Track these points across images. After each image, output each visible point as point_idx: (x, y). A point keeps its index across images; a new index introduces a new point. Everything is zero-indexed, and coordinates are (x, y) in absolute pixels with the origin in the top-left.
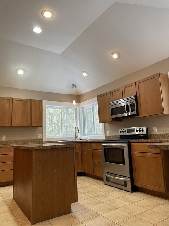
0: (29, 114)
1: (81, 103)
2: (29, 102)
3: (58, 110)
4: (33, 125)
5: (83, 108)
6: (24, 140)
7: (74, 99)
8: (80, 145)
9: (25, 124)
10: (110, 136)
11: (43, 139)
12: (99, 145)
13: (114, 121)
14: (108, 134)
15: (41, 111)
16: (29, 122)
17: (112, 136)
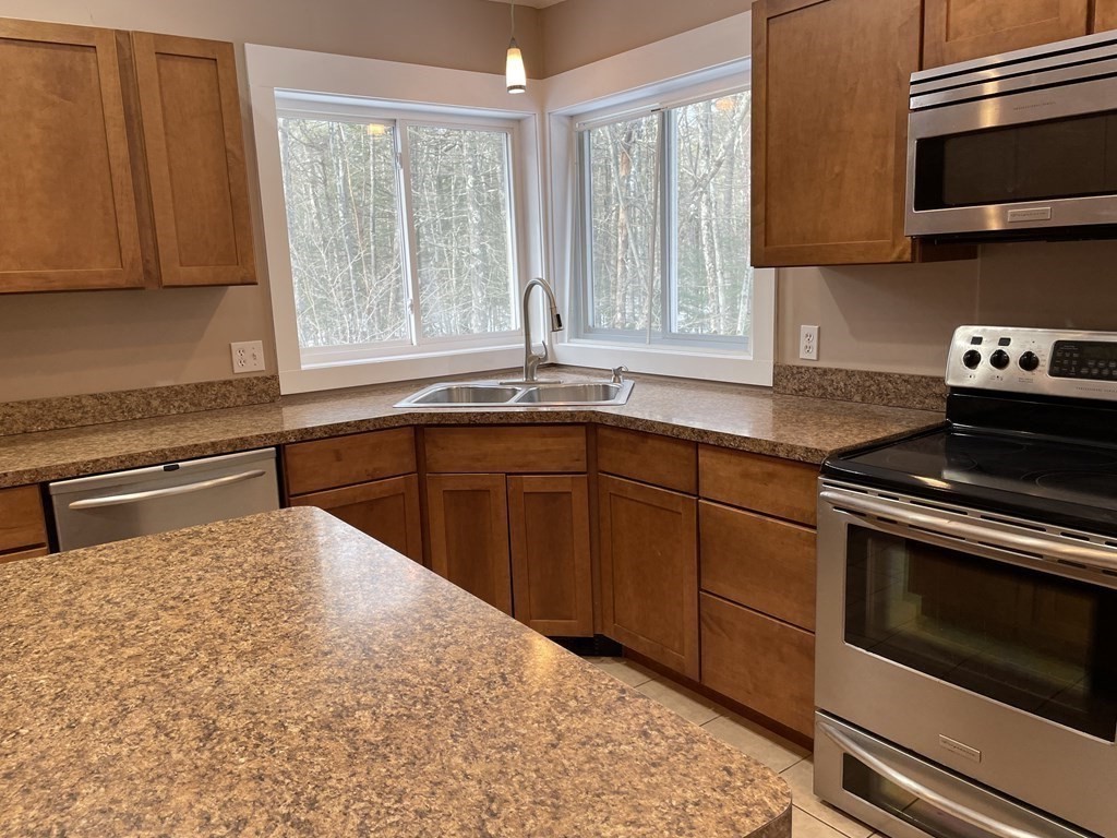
0: (122, 174)
1: (564, 81)
2: (107, 57)
3: (376, 129)
4: (175, 272)
5: (572, 117)
6: (116, 395)
7: (513, 44)
8: (578, 440)
9: (99, 268)
10: (825, 372)
11: (275, 378)
13: (924, 260)
14: (806, 353)
15: (230, 146)
16: (131, 249)
17: (850, 374)
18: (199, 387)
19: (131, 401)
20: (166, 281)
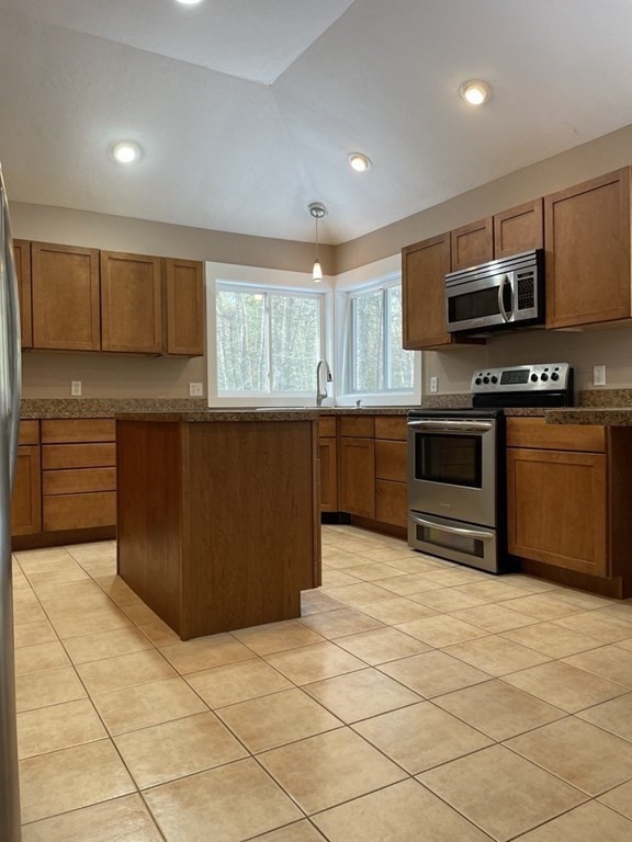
0: (158, 311)
1: (342, 277)
2: (157, 266)
3: (259, 297)
4: (173, 349)
5: (348, 293)
6: (143, 400)
7: (317, 261)
8: (332, 423)
9: (146, 344)
10: (440, 396)
11: (206, 399)
12: (398, 423)
13: (457, 342)
14: (433, 390)
15: (198, 300)
16: (158, 339)
17: (447, 396)
18: (175, 400)
19: (149, 403)
20: (170, 351)
